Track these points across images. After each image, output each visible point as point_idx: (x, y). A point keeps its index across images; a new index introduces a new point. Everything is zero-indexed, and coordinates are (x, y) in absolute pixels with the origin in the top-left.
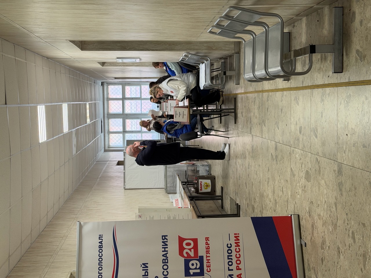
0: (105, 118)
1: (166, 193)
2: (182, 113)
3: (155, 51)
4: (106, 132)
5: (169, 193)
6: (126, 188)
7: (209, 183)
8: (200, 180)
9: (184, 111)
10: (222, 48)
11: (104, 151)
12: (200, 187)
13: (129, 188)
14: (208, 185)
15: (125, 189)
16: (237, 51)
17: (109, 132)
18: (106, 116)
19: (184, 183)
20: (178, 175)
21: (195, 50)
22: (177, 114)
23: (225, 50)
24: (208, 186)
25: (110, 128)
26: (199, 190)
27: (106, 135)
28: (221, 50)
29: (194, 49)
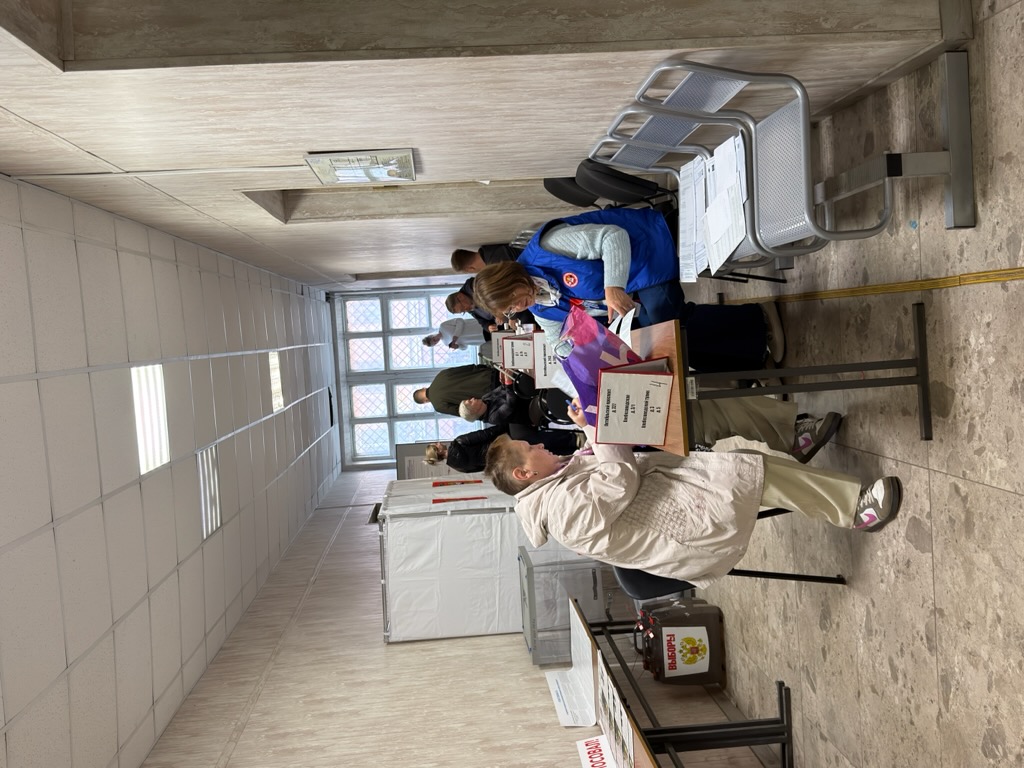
0: (342, 384)
1: (534, 664)
2: (638, 402)
3: (489, 54)
4: (346, 420)
5: (544, 666)
6: (392, 640)
7: (700, 640)
8: (666, 631)
9: (653, 389)
10: (871, 22)
11: (343, 471)
12: (670, 657)
13: (401, 640)
14: (697, 648)
15: (389, 643)
16: (954, 34)
17: (354, 421)
18: (342, 378)
19: (599, 629)
20: (576, 601)
21: (721, 40)
22: (614, 406)
23: (889, 34)
24: (697, 652)
25: (355, 409)
26: (666, 666)
27: (346, 427)
28: (869, 31)
29: (714, 36)
